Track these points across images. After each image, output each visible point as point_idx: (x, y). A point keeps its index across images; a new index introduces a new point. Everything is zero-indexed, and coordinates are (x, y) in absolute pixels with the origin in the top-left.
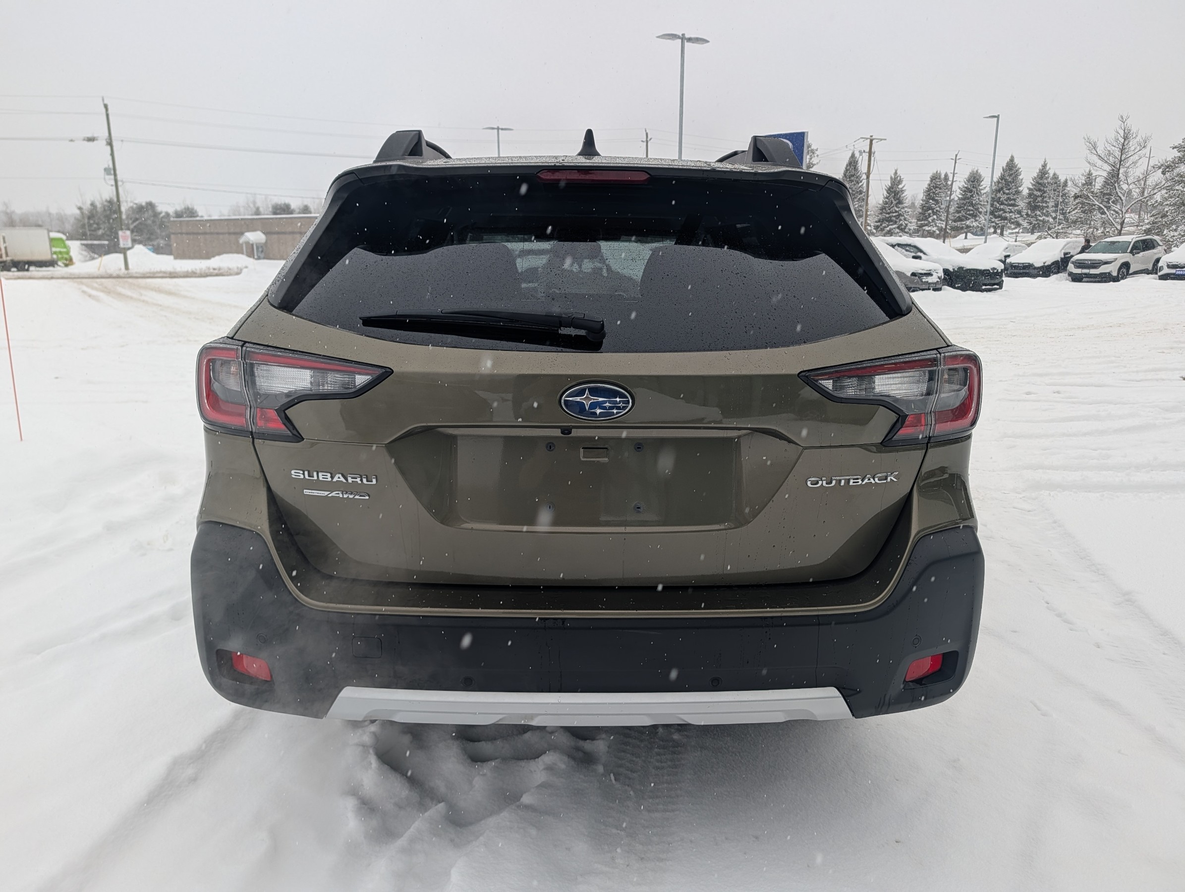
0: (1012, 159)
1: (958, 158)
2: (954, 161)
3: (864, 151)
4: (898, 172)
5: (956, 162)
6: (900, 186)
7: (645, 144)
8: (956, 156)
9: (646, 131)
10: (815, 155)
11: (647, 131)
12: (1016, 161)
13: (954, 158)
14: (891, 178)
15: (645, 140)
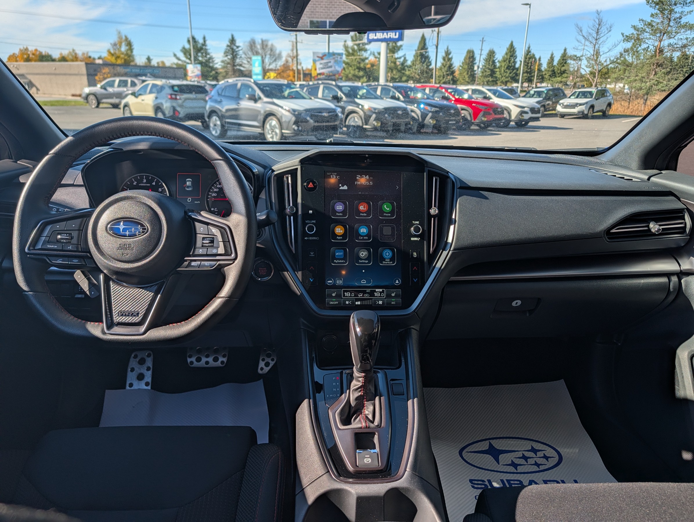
0: (512, 43)
1: (484, 40)
2: (481, 42)
3: (435, 31)
4: (449, 48)
5: (482, 43)
6: (450, 56)
8: (483, 39)
12: (514, 44)
13: (482, 40)
14: (445, 51)
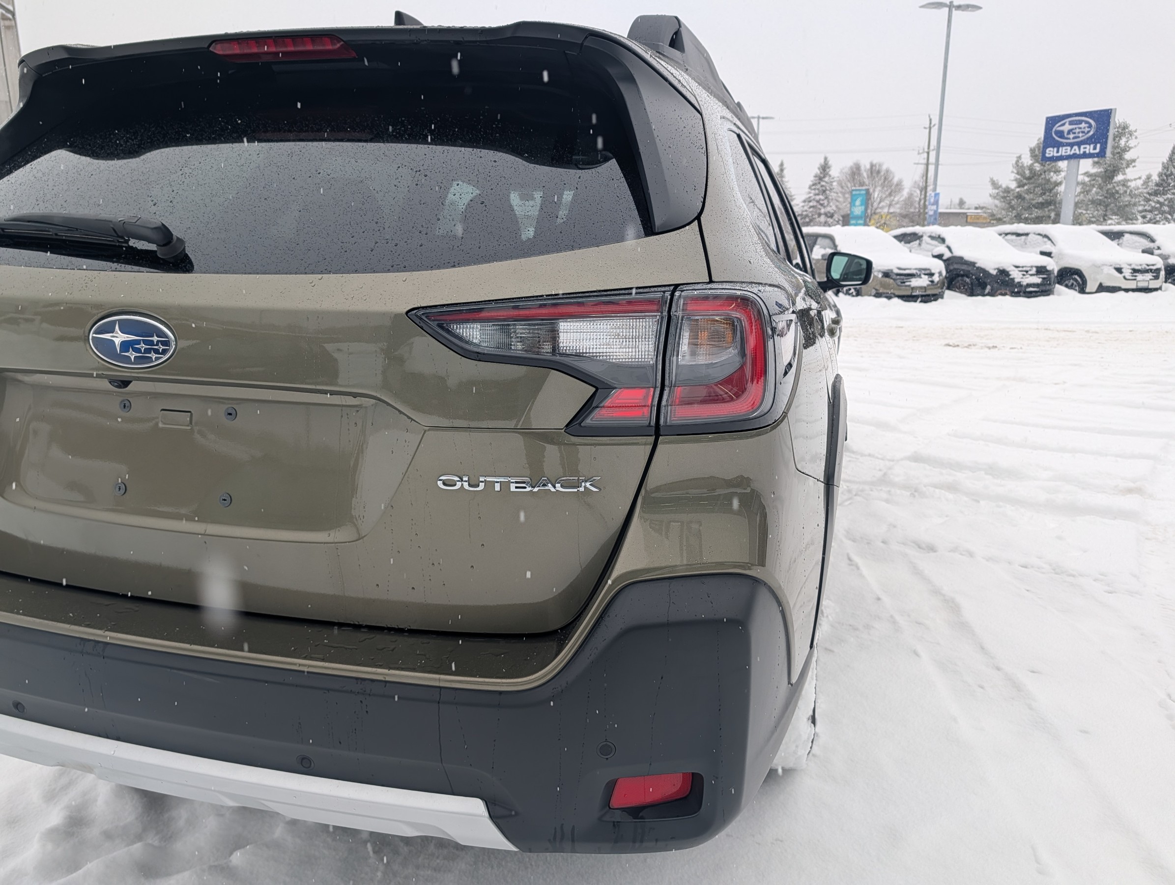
7: (928, 130)
9: (929, 116)
10: (1133, 137)
11: (931, 117)
15: (928, 126)
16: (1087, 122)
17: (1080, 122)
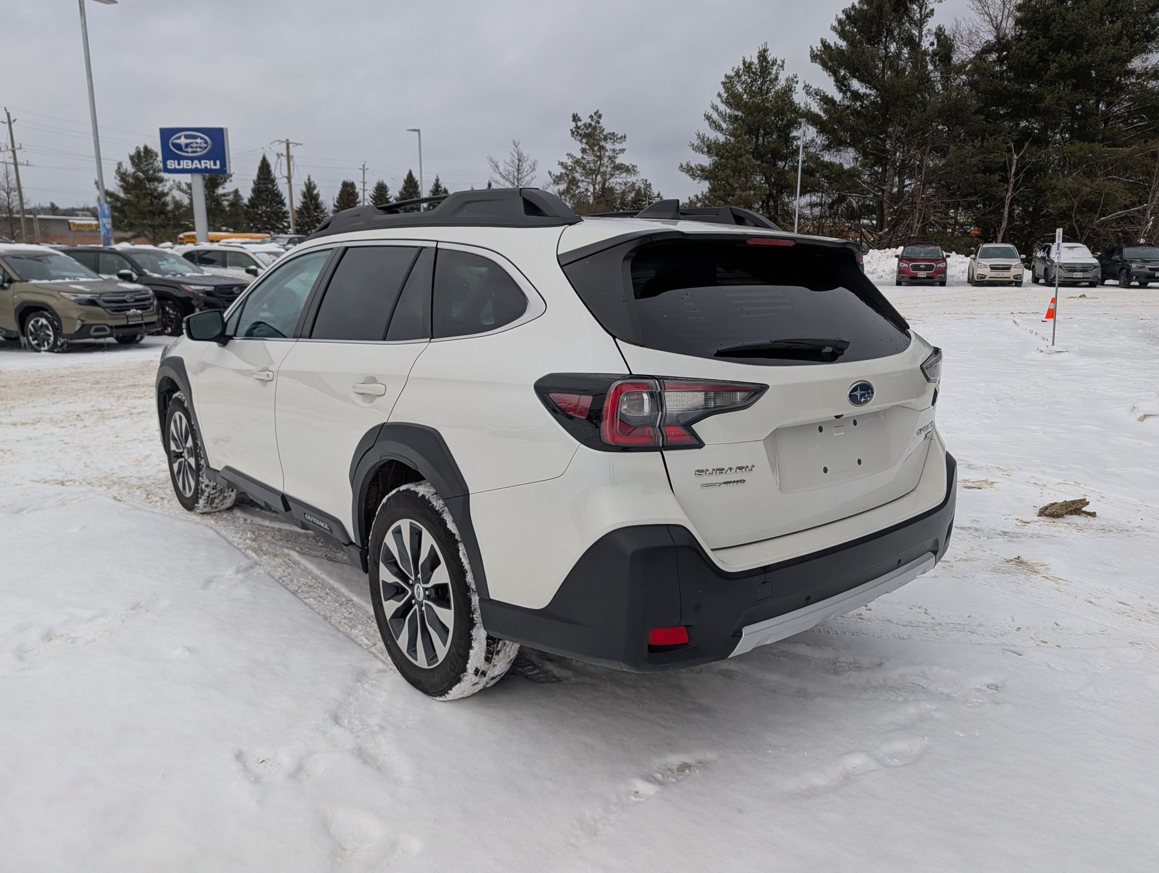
0: (411, 173)
1: (366, 168)
2: (362, 171)
3: (282, 155)
4: (312, 179)
5: (364, 173)
6: (315, 192)
7: (7, 125)
11: (8, 111)
12: (414, 175)
13: (363, 168)
14: (305, 183)
16: (202, 138)
17: (196, 137)
